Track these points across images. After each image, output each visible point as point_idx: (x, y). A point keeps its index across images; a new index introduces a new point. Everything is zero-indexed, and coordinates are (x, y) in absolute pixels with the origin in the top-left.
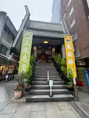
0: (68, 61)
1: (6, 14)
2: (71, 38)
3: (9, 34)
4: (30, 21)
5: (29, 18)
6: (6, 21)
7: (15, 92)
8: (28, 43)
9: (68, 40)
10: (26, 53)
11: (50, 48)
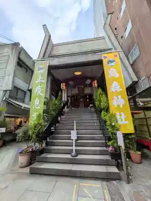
1: (19, 44)
2: (116, 56)
3: (27, 72)
4: (53, 46)
5: (49, 39)
6: (19, 55)
7: (19, 157)
8: (41, 79)
9: (110, 62)
10: (38, 94)
11: (88, 81)
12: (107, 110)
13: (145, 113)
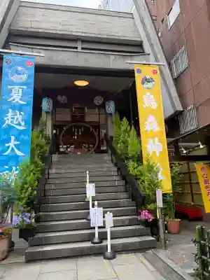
0: (147, 143)
2: (155, 72)
9: (145, 80)
11: (98, 100)
12: (139, 159)
13: (188, 165)
